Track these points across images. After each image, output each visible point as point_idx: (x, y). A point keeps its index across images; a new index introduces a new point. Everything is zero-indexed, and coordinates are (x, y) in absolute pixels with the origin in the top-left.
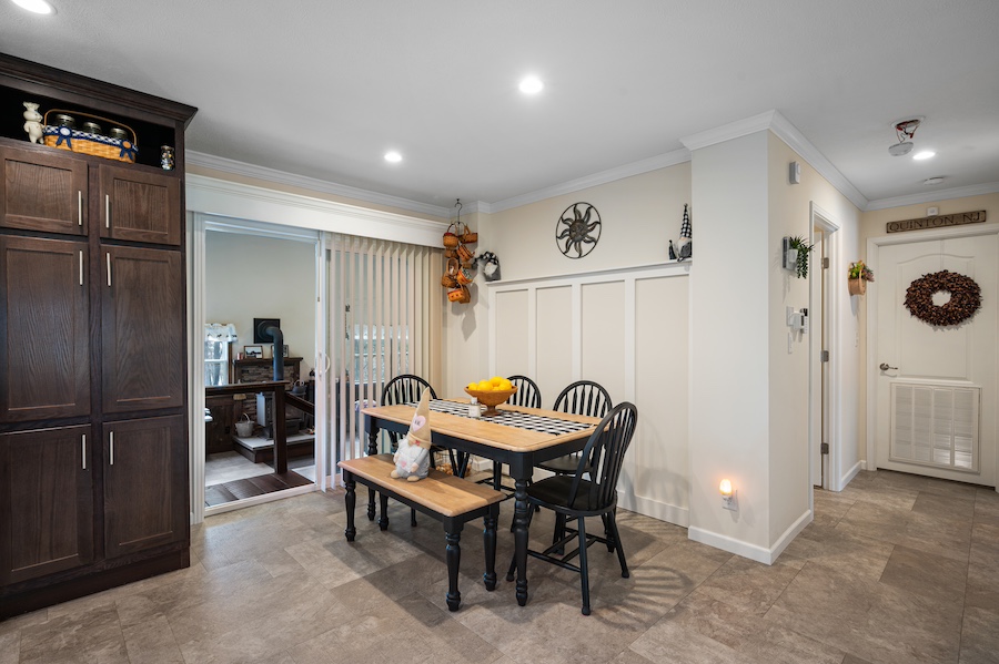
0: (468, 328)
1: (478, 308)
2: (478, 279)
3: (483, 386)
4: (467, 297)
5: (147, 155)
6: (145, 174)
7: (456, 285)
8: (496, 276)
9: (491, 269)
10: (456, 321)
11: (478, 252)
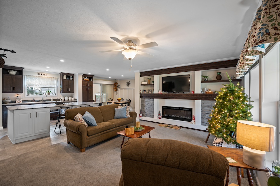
0: (117, 94)
1: (118, 91)
2: (118, 88)
3: (119, 99)
4: (116, 90)
5: (90, 80)
6: (90, 81)
7: (115, 89)
8: (120, 88)
9: (119, 87)
10: (115, 93)
11: (118, 85)
